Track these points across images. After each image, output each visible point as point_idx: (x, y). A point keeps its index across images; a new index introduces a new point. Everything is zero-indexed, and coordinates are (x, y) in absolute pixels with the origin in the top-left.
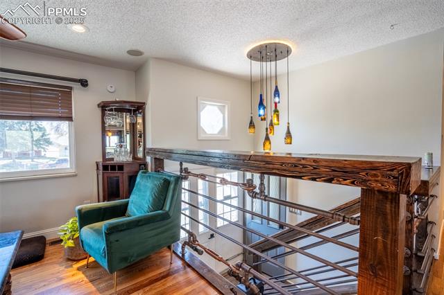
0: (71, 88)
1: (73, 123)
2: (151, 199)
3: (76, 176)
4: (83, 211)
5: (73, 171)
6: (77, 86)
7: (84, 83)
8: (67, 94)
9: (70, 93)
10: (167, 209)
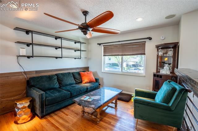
0: (145, 42)
1: (145, 56)
2: (163, 96)
3: (145, 76)
4: (137, 90)
5: (144, 74)
6: (147, 40)
7: (150, 39)
8: (144, 44)
9: (145, 44)
10: (170, 105)
